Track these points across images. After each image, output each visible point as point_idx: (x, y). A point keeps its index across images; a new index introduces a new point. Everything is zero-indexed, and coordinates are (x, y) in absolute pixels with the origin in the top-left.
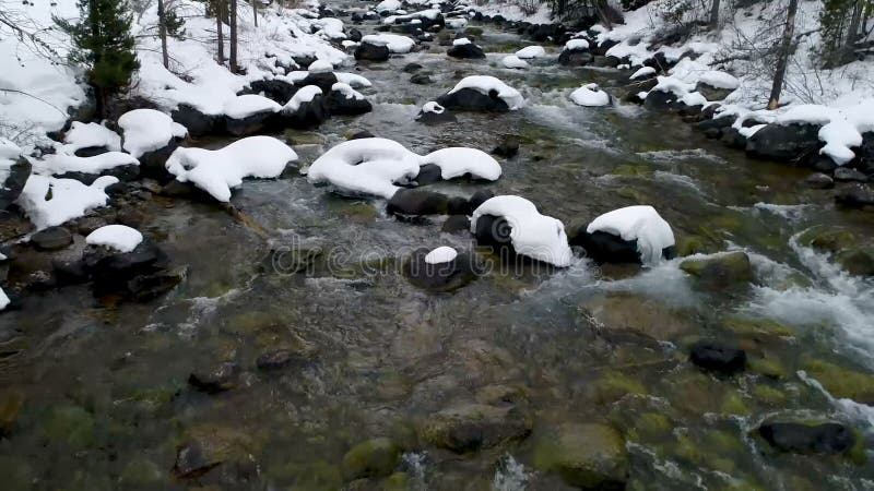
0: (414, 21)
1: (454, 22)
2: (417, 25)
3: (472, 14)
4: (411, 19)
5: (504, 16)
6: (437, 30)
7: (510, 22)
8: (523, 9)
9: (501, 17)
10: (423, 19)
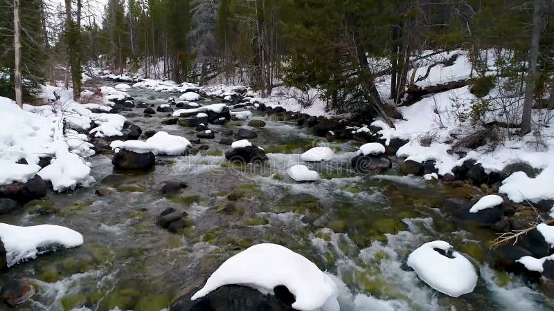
0: (200, 115)
1: (240, 114)
2: (202, 119)
3: (257, 105)
4: (197, 113)
5: (284, 107)
6: (222, 123)
7: (290, 113)
8: (300, 102)
9: (281, 108)
10: (209, 112)
